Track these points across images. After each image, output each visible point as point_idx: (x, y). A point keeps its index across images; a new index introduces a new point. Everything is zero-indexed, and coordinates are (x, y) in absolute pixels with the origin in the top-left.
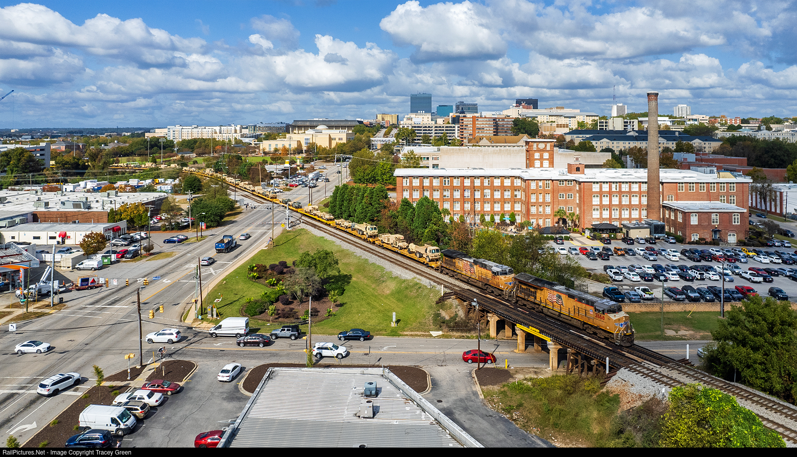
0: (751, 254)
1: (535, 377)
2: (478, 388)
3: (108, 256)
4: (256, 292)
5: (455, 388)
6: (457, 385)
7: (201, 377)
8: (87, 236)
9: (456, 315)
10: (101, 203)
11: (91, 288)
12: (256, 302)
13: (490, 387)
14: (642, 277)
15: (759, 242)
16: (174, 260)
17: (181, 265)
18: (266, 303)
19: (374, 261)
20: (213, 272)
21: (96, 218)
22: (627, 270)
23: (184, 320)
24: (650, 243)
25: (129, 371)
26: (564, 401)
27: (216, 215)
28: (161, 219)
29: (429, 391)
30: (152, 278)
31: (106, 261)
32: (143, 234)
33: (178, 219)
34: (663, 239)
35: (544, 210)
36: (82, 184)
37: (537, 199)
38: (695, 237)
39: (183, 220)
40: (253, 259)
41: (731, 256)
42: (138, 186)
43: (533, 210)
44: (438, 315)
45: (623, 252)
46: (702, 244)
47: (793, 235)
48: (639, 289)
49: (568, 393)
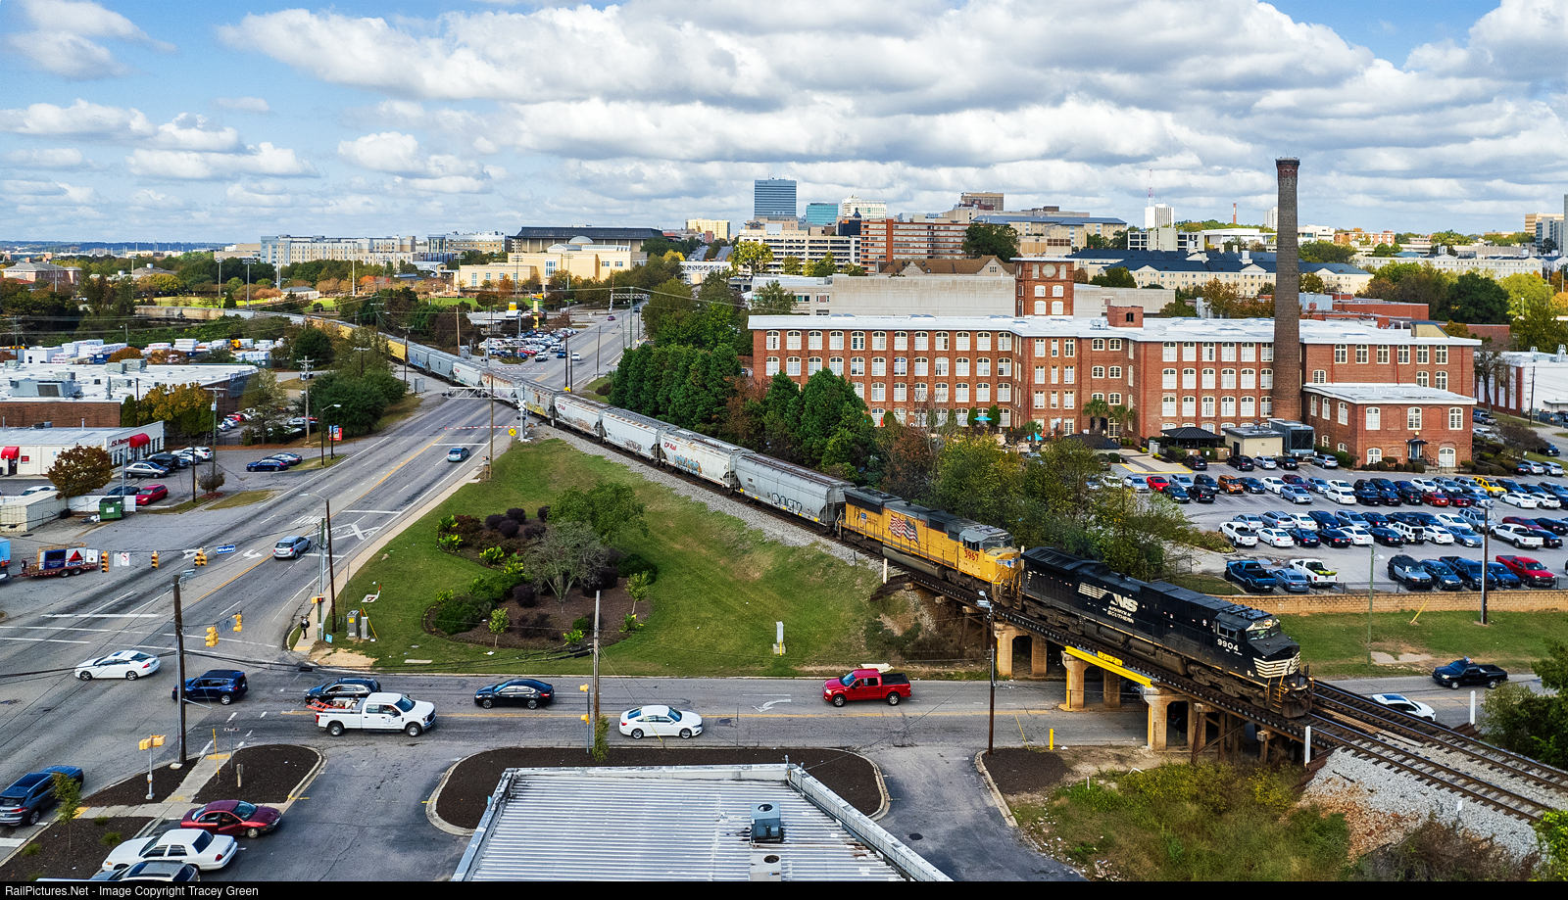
0: (1496, 490)
1: (1122, 768)
2: (996, 800)
3: (117, 499)
4: (458, 578)
5: (944, 803)
6: (948, 792)
7: (334, 786)
8: (65, 456)
9: (918, 626)
10: (106, 385)
11: (71, 572)
12: (460, 601)
13: (1026, 797)
14: (1295, 539)
15: (1502, 465)
16: (270, 508)
17: (287, 519)
18: (483, 602)
19: (719, 508)
20: (358, 533)
21: (95, 416)
22: (1260, 524)
23: (293, 645)
24: (1286, 468)
25: (150, 778)
26: (1208, 829)
27: (364, 410)
28: (242, 419)
29: (887, 810)
30: (216, 548)
31: (111, 510)
32: (200, 452)
33: (281, 419)
34: (1310, 460)
35: (1061, 400)
36: (68, 348)
37: (1048, 377)
38: (1374, 456)
39: (291, 422)
40: (448, 504)
41: (1456, 494)
42: (195, 353)
43: (1039, 400)
44: (878, 626)
45: (1239, 487)
46: (1389, 470)
47: (1556, 453)
48: (1301, 563)
49: (1214, 811)
